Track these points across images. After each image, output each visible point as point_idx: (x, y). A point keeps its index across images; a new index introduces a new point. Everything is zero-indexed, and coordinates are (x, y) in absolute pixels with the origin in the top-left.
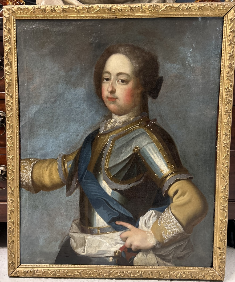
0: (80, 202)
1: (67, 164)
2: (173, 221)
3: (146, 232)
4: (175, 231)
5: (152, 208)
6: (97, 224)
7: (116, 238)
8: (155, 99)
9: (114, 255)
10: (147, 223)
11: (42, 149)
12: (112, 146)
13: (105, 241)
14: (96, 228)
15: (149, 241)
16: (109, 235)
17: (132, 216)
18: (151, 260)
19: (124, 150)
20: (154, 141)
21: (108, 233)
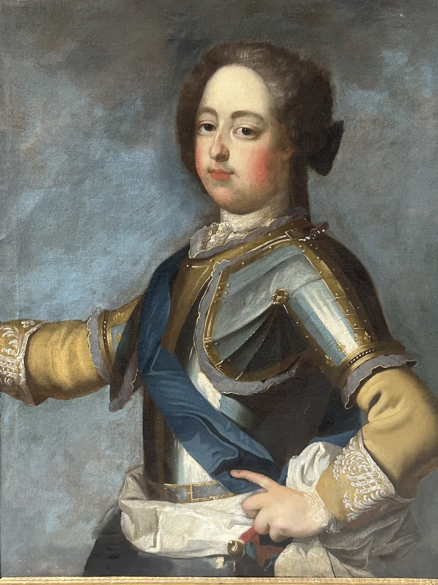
0: (143, 423)
1: (112, 334)
2: (369, 467)
3: (305, 495)
4: (374, 492)
5: (317, 438)
6: (186, 476)
7: (231, 512)
8: (326, 175)
9: (226, 553)
10: (307, 473)
11: (50, 297)
12: (222, 289)
13: (205, 518)
14: (184, 486)
15: (312, 516)
16: (217, 503)
17: (268, 457)
18: (318, 563)
19: (250, 297)
20: (323, 277)
21: (212, 499)
